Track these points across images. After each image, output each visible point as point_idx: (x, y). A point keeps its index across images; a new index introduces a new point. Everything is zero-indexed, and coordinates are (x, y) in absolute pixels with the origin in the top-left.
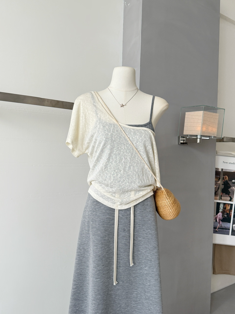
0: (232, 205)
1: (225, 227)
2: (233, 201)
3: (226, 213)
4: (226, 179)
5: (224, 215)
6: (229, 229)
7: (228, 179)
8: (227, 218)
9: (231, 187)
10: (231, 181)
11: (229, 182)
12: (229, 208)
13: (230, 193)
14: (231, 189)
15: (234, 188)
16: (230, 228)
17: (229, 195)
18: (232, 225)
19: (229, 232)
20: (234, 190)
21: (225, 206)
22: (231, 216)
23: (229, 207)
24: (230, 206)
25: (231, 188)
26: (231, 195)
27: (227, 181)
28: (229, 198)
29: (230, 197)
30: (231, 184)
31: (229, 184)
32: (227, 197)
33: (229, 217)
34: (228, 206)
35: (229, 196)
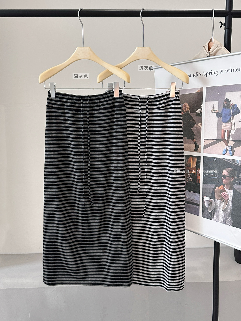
0: (199, 158)
1: (191, 200)
2: (200, 152)
3: (191, 175)
4: (185, 109)
5: (188, 178)
6: (198, 205)
7: (189, 109)
8: (192, 183)
9: (196, 123)
10: (195, 112)
11: (192, 114)
12: (196, 165)
13: (195, 135)
14: (195, 127)
15: (200, 126)
16: (199, 202)
17: (193, 139)
18: (203, 198)
19: (199, 210)
20: (201, 128)
21: (187, 160)
22: (199, 180)
23: (194, 163)
24: (196, 160)
25: (195, 125)
26: (197, 140)
27: (187, 112)
28: (194, 146)
29: (195, 143)
30: (195, 118)
31: (192, 119)
32: (190, 144)
33: (196, 181)
34: (193, 161)
35: (193, 141)
